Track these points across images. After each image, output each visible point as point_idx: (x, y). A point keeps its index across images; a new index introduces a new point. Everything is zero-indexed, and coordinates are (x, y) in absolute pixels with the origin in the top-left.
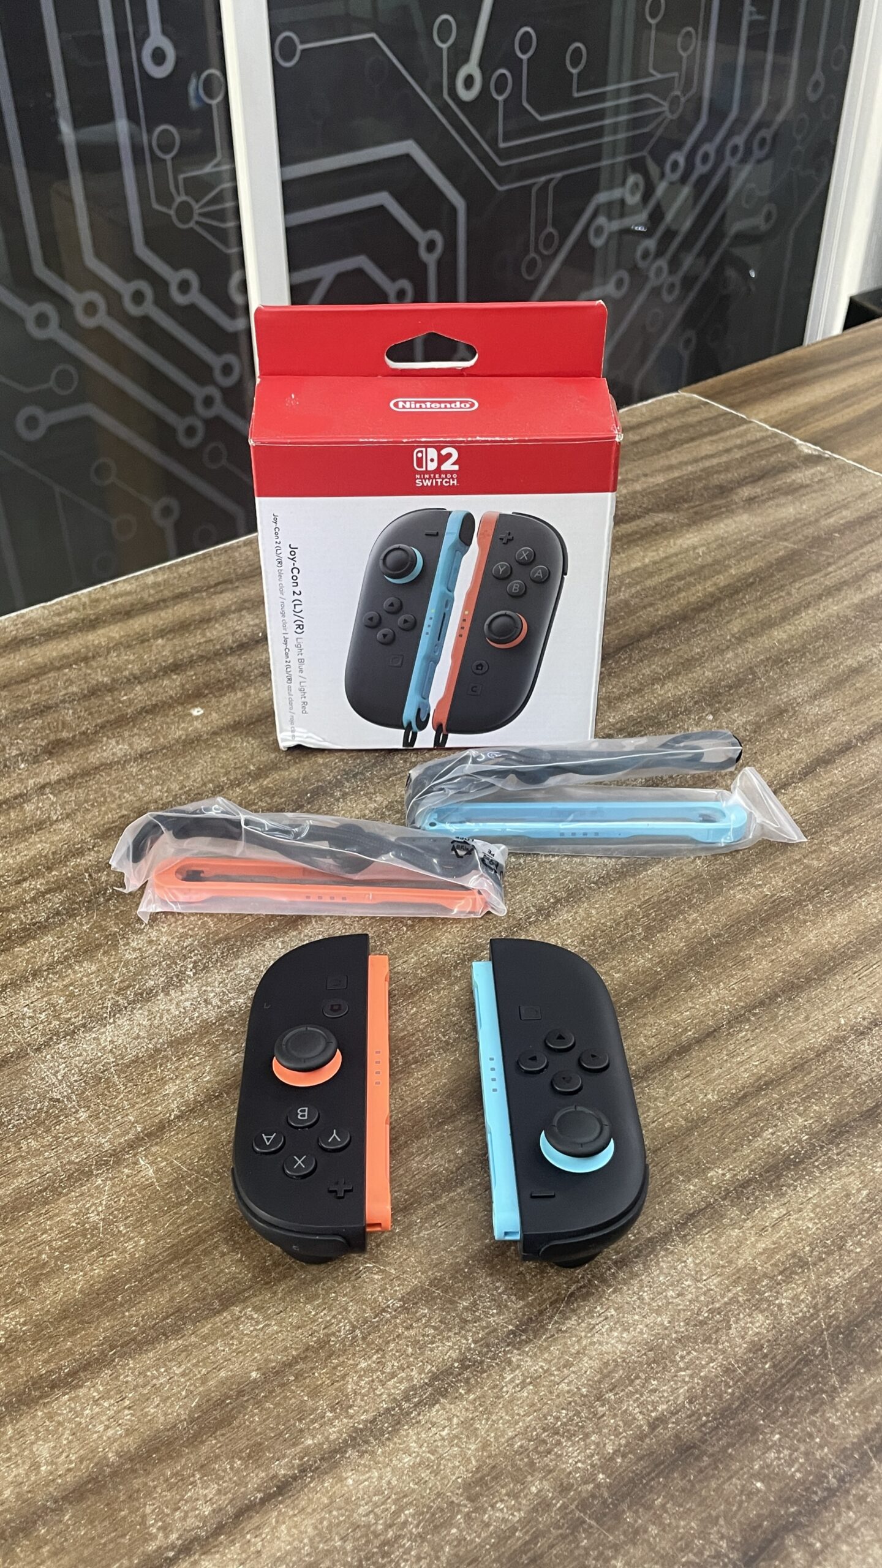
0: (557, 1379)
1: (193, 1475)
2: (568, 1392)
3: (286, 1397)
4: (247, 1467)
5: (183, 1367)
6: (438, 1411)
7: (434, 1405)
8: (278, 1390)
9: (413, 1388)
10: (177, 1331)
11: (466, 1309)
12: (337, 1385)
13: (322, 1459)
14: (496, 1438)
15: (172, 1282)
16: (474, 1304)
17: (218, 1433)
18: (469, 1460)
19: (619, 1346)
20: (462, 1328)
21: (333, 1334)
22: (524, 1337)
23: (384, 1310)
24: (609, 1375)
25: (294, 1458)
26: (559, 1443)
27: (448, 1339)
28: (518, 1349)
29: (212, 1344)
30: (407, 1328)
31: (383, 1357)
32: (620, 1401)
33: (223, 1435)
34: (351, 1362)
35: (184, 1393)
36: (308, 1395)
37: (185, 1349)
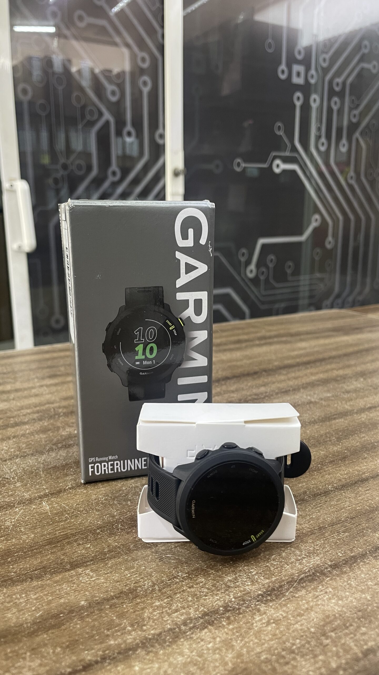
0: (293, 622)
1: (25, 653)
2: (301, 630)
3: (101, 616)
4: (64, 652)
5: (38, 595)
6: (206, 633)
7: (203, 629)
8: (97, 612)
9: (191, 619)
10: (39, 577)
11: (230, 581)
12: (137, 613)
13: (119, 653)
14: (248, 652)
15: (44, 554)
16: (236, 579)
17: (50, 631)
18: (226, 664)
19: (337, 608)
20: (227, 590)
21: (140, 586)
22: (269, 598)
23: (175, 577)
24: (330, 622)
25: (99, 650)
26: (294, 659)
27: (217, 595)
28: (265, 604)
29: (60, 585)
30: (190, 588)
31: (171, 600)
32: (340, 638)
33: (53, 633)
34: (149, 601)
35: (33, 608)
36: (116, 616)
37: (42, 586)
